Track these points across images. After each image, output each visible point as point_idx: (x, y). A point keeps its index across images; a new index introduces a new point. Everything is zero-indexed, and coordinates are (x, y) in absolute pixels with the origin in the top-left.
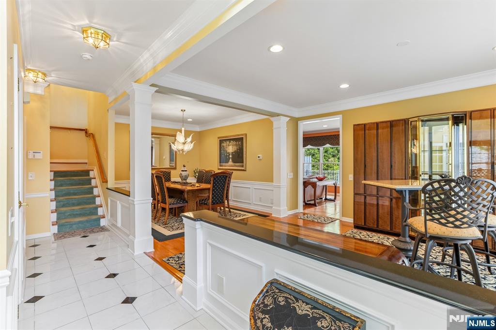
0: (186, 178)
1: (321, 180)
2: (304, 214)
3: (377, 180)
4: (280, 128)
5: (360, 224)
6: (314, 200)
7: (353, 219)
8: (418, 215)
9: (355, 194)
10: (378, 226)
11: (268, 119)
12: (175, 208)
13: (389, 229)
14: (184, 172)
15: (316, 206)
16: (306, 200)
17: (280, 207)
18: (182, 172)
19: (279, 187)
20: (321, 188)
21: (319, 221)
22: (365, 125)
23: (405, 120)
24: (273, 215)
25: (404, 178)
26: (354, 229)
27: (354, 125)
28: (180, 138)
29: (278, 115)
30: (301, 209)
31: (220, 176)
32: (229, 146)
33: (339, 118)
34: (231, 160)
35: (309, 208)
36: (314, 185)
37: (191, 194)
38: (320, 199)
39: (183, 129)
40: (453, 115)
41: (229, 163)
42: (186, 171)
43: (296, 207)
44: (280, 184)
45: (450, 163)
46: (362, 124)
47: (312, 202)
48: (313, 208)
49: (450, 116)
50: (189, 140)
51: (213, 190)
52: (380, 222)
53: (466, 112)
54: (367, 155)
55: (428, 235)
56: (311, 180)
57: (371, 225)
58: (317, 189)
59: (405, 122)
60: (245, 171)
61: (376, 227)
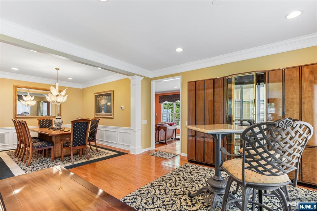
1: (171, 125)
2: (156, 151)
3: (204, 124)
4: (135, 85)
5: (192, 159)
6: (165, 140)
7: (187, 154)
8: (232, 159)
9: (189, 136)
10: (204, 160)
11: (128, 78)
12: (45, 150)
13: (212, 162)
14: (58, 120)
15: (167, 144)
16: (160, 140)
17: (135, 146)
19: (134, 131)
20: (172, 131)
21: (164, 157)
22: (195, 82)
23: (223, 78)
24: (130, 153)
25: (223, 123)
26: (187, 162)
27: (188, 82)
28: (55, 91)
29: (134, 74)
30: (153, 147)
31: (81, 123)
32: (102, 99)
33: (179, 78)
34: (103, 111)
35: (161, 146)
36: (165, 129)
37: (59, 138)
38: (172, 138)
39: (57, 85)
40: (256, 73)
41: (102, 113)
42: (60, 119)
43: (150, 146)
44: (135, 128)
45: (255, 114)
46: (194, 82)
47: (164, 141)
48: (165, 146)
49: (254, 74)
50: (63, 93)
51: (74, 134)
52: (206, 158)
53: (265, 71)
54: (197, 105)
55: (245, 184)
56: (164, 125)
57: (200, 159)
58: (167, 131)
59: (223, 79)
60: (113, 118)
61: (203, 161)
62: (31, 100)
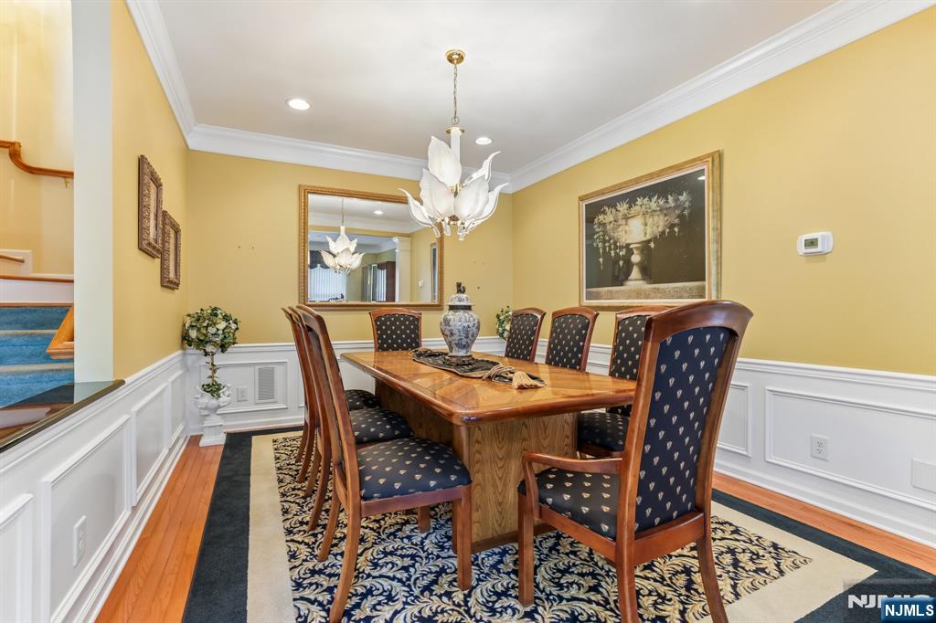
0: (468, 337)
14: (461, 313)
18: (451, 315)
32: (627, 218)
34: (635, 273)
41: (631, 282)
42: (468, 308)
62: (348, 249)
